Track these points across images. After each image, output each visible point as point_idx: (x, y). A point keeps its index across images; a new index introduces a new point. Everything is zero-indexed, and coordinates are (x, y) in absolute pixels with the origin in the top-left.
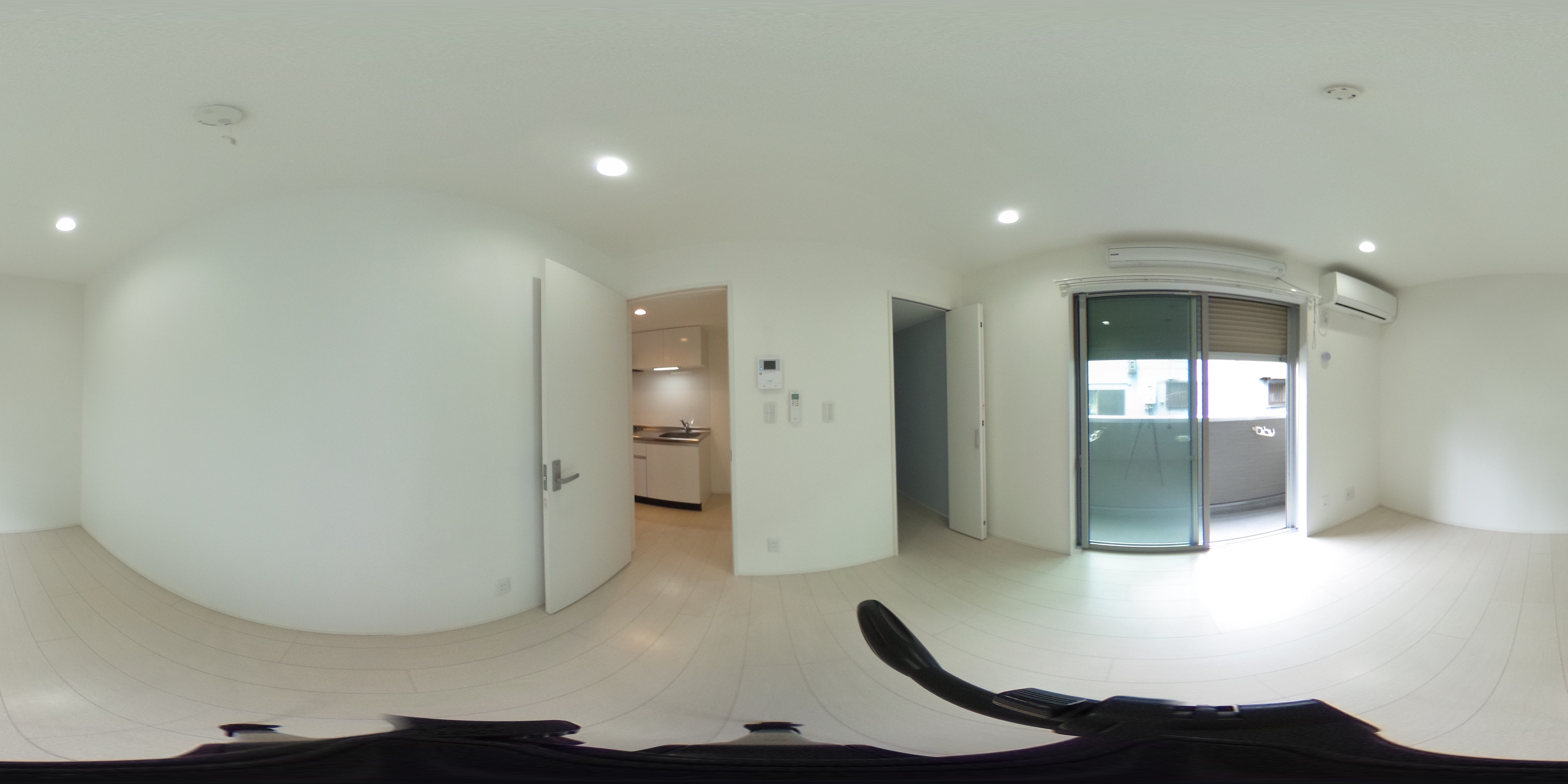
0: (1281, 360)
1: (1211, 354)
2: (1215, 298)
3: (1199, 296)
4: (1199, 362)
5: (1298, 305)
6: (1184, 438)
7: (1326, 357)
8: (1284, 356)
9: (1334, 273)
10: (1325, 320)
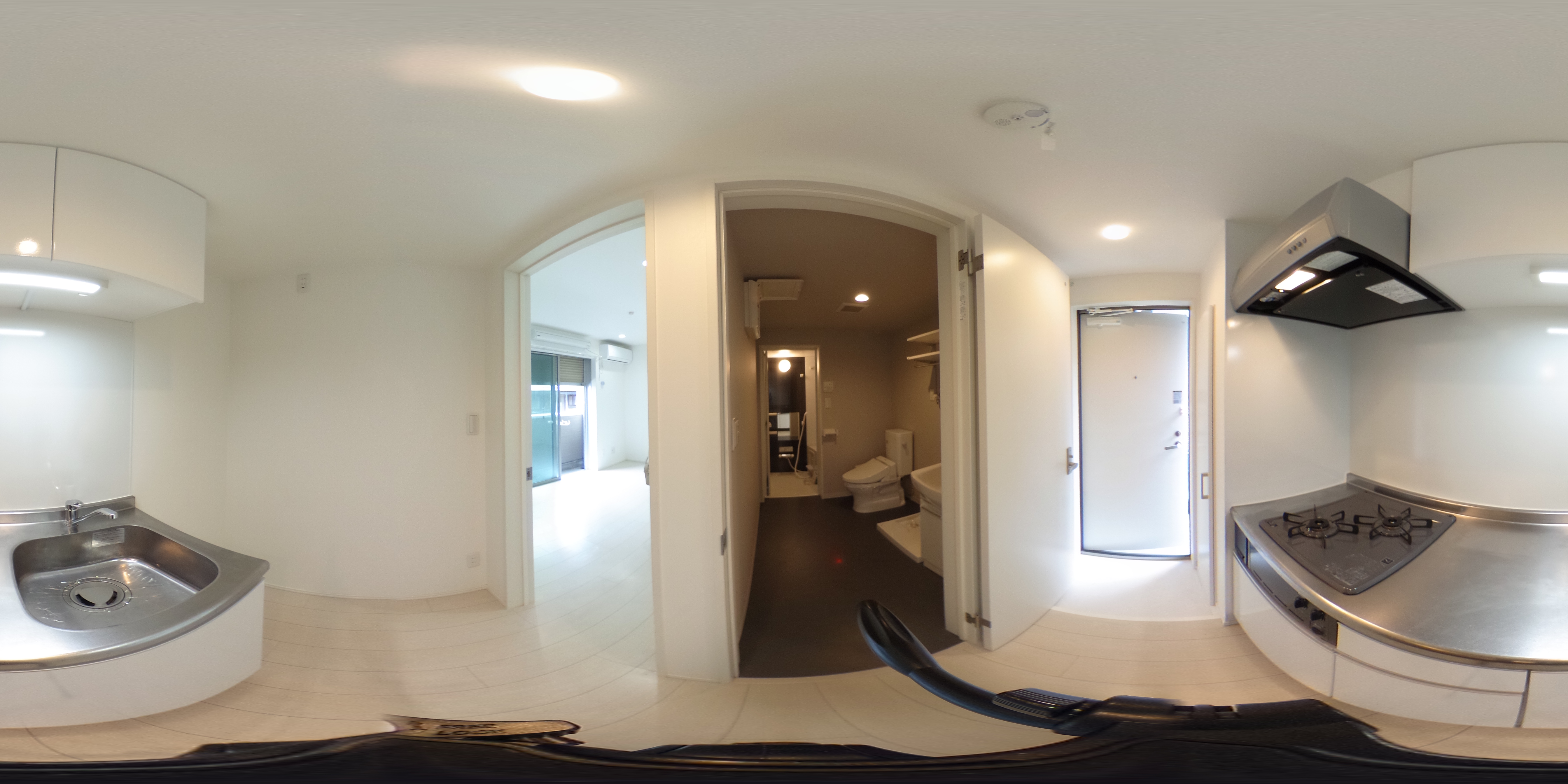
0: (581, 385)
1: (561, 382)
2: (563, 357)
3: (557, 356)
4: (556, 386)
5: (590, 359)
6: (550, 422)
7: (603, 383)
8: (583, 383)
9: (606, 345)
10: (601, 366)
